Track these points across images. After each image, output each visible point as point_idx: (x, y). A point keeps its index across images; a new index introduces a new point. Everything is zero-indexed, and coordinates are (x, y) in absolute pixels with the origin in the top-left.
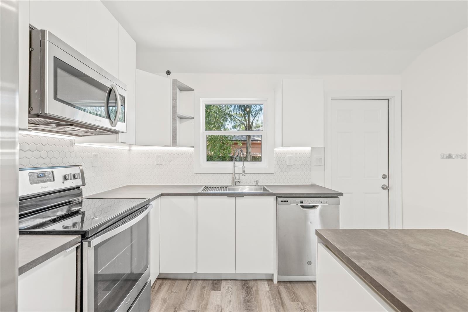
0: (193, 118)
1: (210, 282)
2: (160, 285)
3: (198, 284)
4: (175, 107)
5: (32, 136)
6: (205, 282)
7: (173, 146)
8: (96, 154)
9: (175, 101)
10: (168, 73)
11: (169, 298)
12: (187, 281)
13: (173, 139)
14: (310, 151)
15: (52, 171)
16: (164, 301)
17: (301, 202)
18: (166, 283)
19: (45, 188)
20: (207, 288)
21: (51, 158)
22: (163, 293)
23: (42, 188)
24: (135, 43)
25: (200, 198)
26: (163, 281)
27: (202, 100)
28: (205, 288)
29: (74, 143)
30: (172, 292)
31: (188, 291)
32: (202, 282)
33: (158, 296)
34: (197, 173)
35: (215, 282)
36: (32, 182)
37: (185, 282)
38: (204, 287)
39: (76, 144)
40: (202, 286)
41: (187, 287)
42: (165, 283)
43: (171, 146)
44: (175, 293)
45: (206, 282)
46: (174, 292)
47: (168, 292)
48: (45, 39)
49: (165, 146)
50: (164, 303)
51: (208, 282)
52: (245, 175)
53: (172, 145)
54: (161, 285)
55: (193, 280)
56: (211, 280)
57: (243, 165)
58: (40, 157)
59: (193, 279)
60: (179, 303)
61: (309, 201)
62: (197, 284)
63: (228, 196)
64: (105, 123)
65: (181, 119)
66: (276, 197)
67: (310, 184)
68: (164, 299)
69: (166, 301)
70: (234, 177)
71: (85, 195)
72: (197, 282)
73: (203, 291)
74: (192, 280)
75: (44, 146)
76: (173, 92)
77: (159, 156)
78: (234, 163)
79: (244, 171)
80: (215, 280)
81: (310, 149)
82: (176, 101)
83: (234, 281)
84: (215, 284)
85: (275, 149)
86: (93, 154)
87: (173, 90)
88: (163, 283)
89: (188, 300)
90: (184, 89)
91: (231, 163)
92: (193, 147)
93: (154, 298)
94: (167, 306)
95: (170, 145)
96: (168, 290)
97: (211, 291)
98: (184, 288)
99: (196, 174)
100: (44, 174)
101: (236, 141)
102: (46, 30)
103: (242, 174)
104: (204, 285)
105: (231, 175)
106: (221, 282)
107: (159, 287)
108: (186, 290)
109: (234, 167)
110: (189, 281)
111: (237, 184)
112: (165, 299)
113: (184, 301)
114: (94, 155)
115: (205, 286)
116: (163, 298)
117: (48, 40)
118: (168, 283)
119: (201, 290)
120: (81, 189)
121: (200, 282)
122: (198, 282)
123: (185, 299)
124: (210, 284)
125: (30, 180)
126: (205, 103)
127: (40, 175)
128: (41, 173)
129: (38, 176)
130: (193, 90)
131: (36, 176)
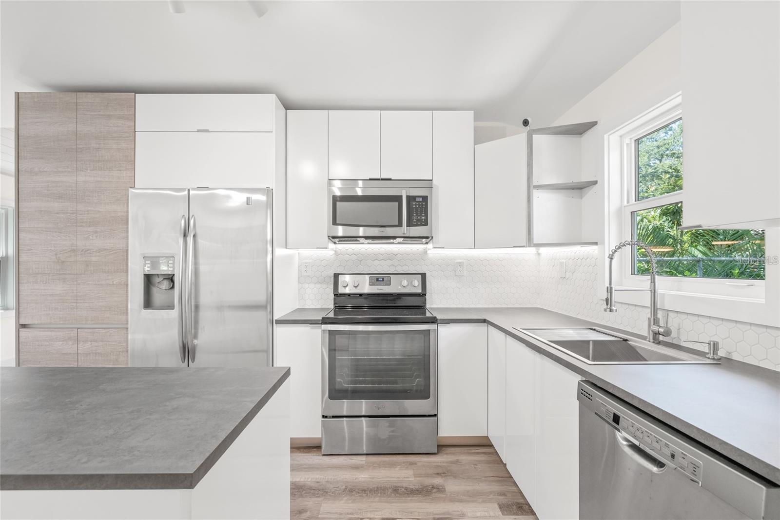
0: (595, 182)
10: (526, 123)
11: (462, 465)
13: (528, 234)
15: (390, 277)
19: (381, 290)
22: (468, 458)
23: (378, 289)
24: (472, 112)
28: (498, 495)
29: (427, 251)
30: (474, 465)
31: (484, 479)
33: (462, 455)
36: (371, 284)
42: (490, 455)
43: (524, 246)
46: (476, 467)
47: (472, 462)
50: (450, 462)
53: (527, 245)
54: (484, 453)
69: (455, 464)
76: (528, 153)
77: (562, 263)
87: (527, 149)
100: (384, 279)
107: (480, 452)
112: (458, 462)
114: (457, 262)
116: (460, 460)
118: (495, 458)
119: (493, 492)
120: (425, 296)
125: (370, 282)
126: (634, 137)
127: (379, 279)
128: (380, 277)
129: (377, 280)
130: (595, 123)
131: (375, 280)
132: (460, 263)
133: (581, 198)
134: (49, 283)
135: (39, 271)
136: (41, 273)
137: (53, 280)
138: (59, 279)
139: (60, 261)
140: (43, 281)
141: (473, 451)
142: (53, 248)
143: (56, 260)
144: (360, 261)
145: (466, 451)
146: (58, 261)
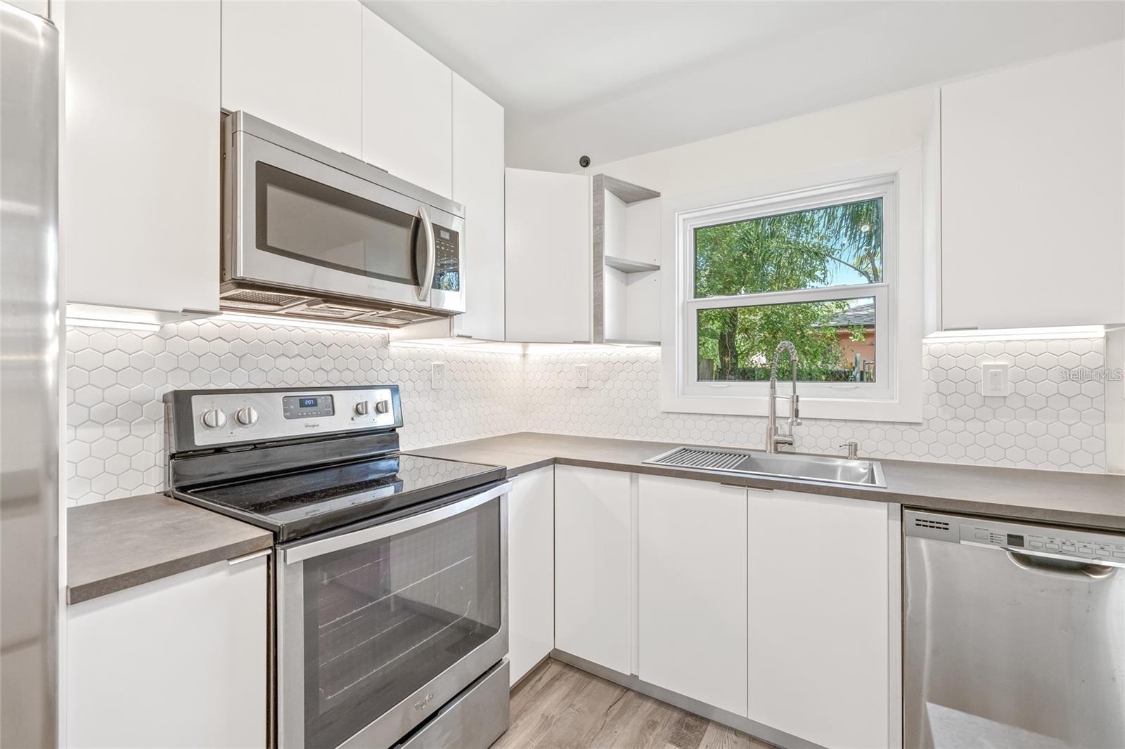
0: (658, 268)
1: (676, 716)
2: (555, 677)
3: (640, 709)
4: (598, 243)
5: (303, 329)
6: (662, 709)
7: (595, 342)
8: (440, 363)
9: (598, 228)
10: (585, 162)
11: (558, 719)
12: (618, 692)
13: (594, 325)
14: (1102, 342)
15: (331, 396)
16: (547, 721)
17: (1016, 540)
18: (567, 676)
19: (314, 426)
20: (659, 730)
21: (328, 370)
22: (551, 703)
23: (306, 426)
24: (503, 108)
25: (645, 481)
26: (564, 670)
27: (681, 217)
28: (654, 729)
29: (389, 342)
30: (571, 706)
31: (608, 719)
32: (654, 706)
33: (538, 704)
34: (668, 413)
35: (689, 720)
36: (289, 414)
37: (611, 690)
38: (653, 725)
39: (391, 344)
40: (651, 718)
41: (610, 707)
42: (564, 677)
43: (588, 342)
44: (577, 713)
45: (665, 710)
46: (577, 708)
47: (562, 703)
48: (238, 129)
49: (575, 342)
50: (542, 728)
51: (669, 712)
52: (798, 424)
53: (592, 340)
54: (555, 679)
55: (632, 694)
56: (682, 710)
57: (794, 392)
58: (318, 369)
59: (633, 691)
60: (576, 744)
61: (1058, 541)
62: (639, 707)
63: (722, 483)
64: (405, 294)
65: (630, 275)
66: (900, 505)
67: (1102, 472)
68: (547, 717)
69: (549, 725)
70: (771, 429)
71: (404, 446)
72: (641, 701)
73: (645, 734)
74: (629, 692)
75: (328, 347)
76: (594, 208)
77: (580, 368)
78: (773, 387)
79: (797, 411)
80: (691, 715)
81: (1103, 334)
82: (600, 228)
83: (746, 741)
84: (688, 727)
85: (924, 341)
86: (432, 363)
87: (594, 201)
88: (561, 675)
89: (600, 745)
90: (632, 196)
91: (764, 386)
92: (659, 344)
93: (527, 705)
94: (546, 739)
95: (588, 340)
96: (564, 699)
97: (668, 744)
98: (603, 707)
99: (666, 415)
100: (315, 400)
101: (846, 327)
102: (240, 111)
103: (790, 420)
104: (657, 718)
105: (766, 421)
106: (705, 726)
107: (549, 682)
108: (606, 714)
109: (773, 398)
110: (622, 691)
111: (781, 448)
112: (549, 719)
113: (589, 744)
114: (434, 365)
115: (656, 722)
116: (546, 714)
117: (242, 129)
118: (574, 677)
119: (642, 732)
120: (397, 435)
121: (648, 706)
122: (645, 702)
123: (592, 738)
124: (673, 721)
125: (285, 411)
126: (695, 225)
127: (307, 402)
128: (309, 398)
129: (302, 403)
130: (657, 195)
131: (298, 405)
132: (438, 366)
133: (627, 284)
141: (540, 685)
144: (240, 358)
145: (532, 693)
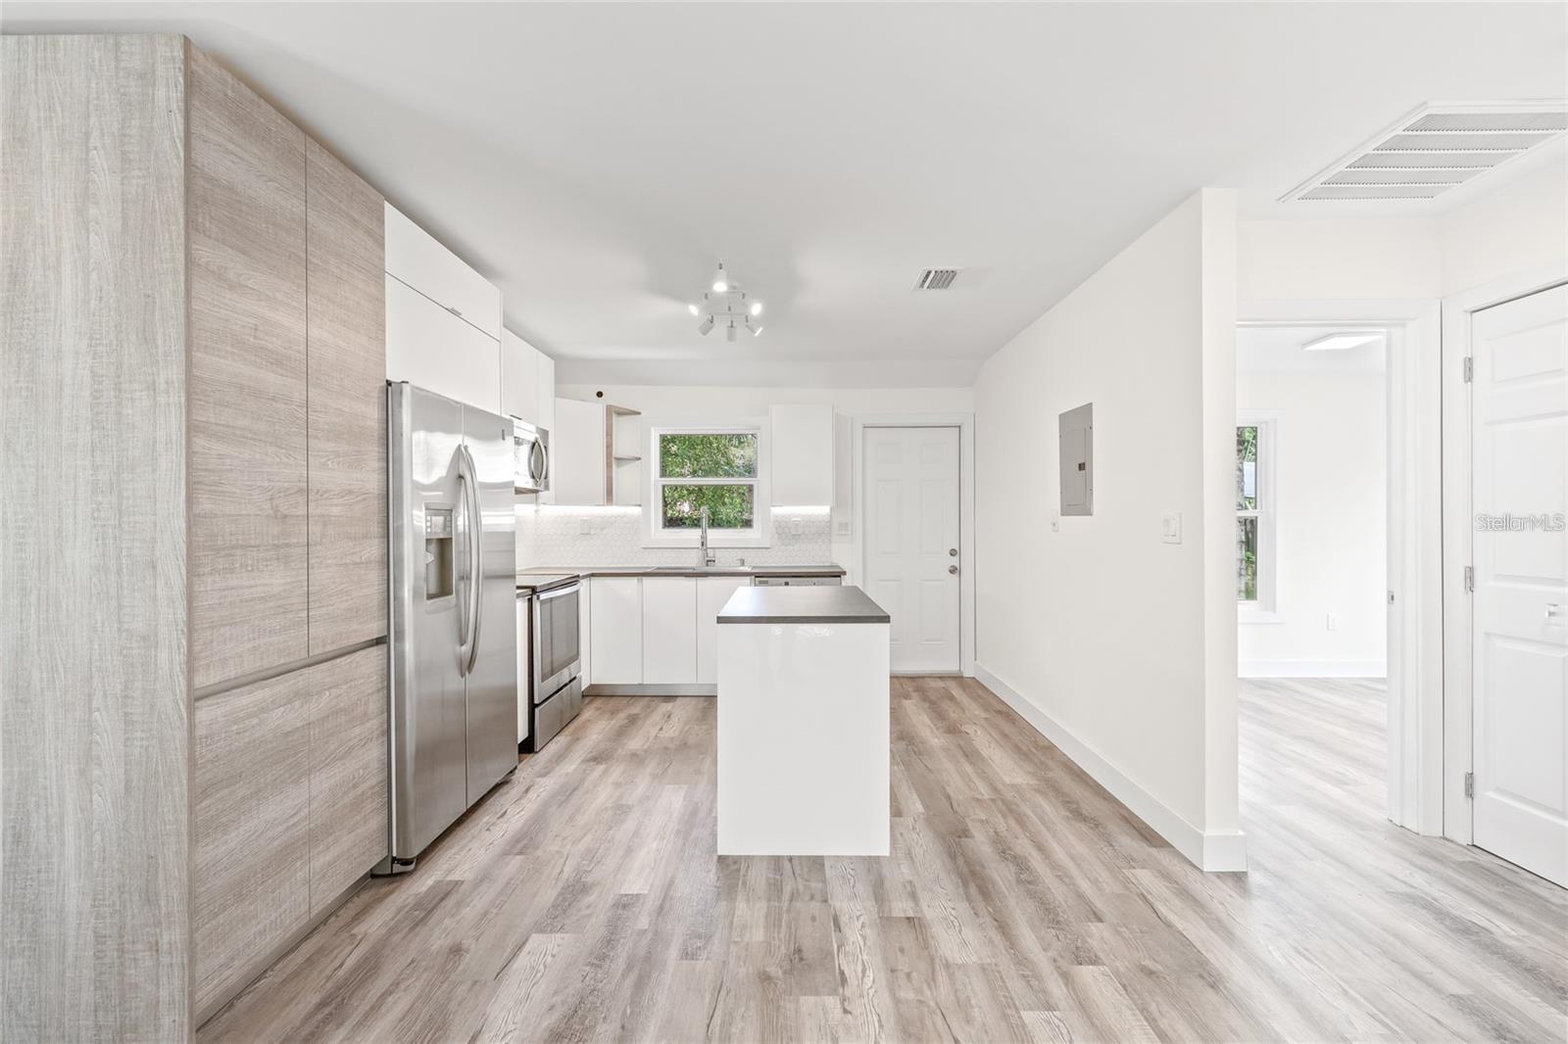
0: (640, 459)
4: (609, 446)
9: (609, 437)
10: (600, 394)
13: (606, 495)
14: (829, 512)
18: (597, 698)
24: (554, 362)
27: (654, 429)
37: (626, 698)
49: (594, 505)
53: (605, 504)
56: (664, 696)
59: (638, 696)
63: (686, 577)
65: (620, 461)
66: (754, 576)
70: (705, 554)
74: (635, 697)
76: (607, 424)
77: (584, 522)
78: (704, 531)
81: (829, 509)
82: (611, 435)
83: (696, 697)
85: (772, 510)
87: (606, 419)
88: (594, 695)
90: (625, 413)
92: (640, 505)
95: (602, 504)
99: (644, 549)
109: (704, 537)
110: (631, 697)
111: (710, 564)
126: (659, 434)
130: (639, 413)
134: (258, 569)
135: (238, 540)
136: (242, 546)
137: (267, 560)
138: (278, 559)
139: (279, 514)
140: (247, 565)
142: (266, 484)
143: (271, 512)
146: (276, 515)
